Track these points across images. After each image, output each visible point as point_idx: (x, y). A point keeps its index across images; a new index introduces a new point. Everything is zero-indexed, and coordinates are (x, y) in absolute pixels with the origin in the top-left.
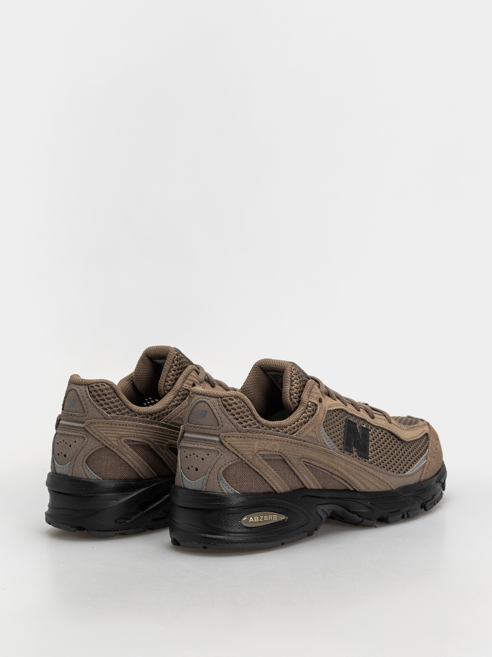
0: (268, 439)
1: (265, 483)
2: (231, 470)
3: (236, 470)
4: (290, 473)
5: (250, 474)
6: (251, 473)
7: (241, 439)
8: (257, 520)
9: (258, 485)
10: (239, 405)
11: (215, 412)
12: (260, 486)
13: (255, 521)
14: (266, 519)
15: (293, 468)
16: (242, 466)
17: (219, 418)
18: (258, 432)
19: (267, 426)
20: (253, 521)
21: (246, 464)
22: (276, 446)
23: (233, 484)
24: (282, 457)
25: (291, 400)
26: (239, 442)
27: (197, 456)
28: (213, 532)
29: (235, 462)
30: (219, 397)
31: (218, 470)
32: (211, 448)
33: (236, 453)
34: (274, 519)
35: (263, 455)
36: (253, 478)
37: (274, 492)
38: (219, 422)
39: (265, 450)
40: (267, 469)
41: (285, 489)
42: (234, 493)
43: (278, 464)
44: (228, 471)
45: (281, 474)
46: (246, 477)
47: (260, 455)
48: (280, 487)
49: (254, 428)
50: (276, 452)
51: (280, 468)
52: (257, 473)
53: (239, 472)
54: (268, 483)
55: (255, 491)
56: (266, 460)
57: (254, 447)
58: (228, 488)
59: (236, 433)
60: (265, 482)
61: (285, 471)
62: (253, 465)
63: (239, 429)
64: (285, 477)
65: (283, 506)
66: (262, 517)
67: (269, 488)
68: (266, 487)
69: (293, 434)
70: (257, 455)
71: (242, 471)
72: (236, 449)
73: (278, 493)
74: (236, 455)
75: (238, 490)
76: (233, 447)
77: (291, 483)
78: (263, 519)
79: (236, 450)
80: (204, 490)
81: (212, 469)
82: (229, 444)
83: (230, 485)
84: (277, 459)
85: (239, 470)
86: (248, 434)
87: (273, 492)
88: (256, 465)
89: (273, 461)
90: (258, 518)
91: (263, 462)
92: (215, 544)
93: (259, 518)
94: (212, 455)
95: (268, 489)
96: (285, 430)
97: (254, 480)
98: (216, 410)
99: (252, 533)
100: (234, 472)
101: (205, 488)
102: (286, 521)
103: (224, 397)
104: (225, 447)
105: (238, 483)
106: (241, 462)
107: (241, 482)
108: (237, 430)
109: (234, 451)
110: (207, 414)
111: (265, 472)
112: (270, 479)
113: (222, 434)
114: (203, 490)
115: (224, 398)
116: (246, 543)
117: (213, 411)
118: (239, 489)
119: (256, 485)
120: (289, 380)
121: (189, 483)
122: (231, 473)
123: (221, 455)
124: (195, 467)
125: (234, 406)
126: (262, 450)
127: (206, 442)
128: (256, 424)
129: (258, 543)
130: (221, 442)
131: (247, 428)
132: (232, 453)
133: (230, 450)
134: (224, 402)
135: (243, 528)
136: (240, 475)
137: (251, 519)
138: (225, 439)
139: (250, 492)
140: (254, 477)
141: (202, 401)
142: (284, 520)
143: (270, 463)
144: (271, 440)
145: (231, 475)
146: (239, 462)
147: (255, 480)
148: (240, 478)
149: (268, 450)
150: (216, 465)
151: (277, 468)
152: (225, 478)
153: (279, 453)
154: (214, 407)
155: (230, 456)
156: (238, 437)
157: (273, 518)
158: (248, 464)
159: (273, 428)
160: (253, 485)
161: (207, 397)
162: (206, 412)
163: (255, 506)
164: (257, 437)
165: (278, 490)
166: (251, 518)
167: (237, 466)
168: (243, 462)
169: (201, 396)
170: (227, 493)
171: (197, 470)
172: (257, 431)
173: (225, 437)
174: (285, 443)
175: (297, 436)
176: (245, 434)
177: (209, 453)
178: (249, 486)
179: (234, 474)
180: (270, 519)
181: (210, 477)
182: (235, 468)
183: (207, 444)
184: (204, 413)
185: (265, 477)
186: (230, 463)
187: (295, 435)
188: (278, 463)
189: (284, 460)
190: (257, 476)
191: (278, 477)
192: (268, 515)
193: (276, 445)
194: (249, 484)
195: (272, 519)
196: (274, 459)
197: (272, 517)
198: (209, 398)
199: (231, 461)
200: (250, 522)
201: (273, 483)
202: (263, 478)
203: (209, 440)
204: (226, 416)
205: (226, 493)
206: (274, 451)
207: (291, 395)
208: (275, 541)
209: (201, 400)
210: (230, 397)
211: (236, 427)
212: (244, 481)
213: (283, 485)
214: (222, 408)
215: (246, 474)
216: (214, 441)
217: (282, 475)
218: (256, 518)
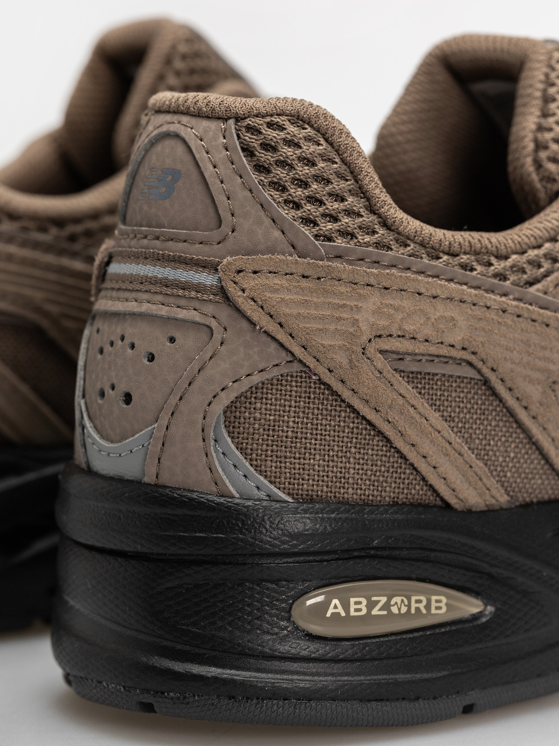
0: (419, 294)
1: (401, 467)
2: (258, 405)
3: (280, 405)
4: (511, 436)
5: (339, 426)
6: (342, 424)
7: (304, 283)
8: (360, 610)
9: (369, 473)
10: (309, 149)
11: (209, 171)
12: (381, 479)
13: (353, 613)
14: (399, 609)
15: (523, 416)
16: (305, 392)
17: (221, 199)
18: (378, 262)
19: (422, 244)
20: (343, 614)
21: (325, 384)
22: (455, 325)
23: (263, 463)
24: (479, 372)
25: (538, 165)
26: (297, 293)
27: (133, 346)
28: (179, 647)
29: (276, 372)
30: (230, 118)
31: (207, 402)
32: (182, 314)
33: (281, 336)
34: (433, 611)
35: (395, 356)
36: (351, 442)
37: (439, 502)
38: (220, 212)
39: (403, 336)
40: (412, 410)
41: (488, 497)
42: (268, 496)
43: (462, 395)
44: (245, 408)
45: (474, 436)
46: (319, 437)
47: (381, 352)
48: (466, 485)
49: (367, 245)
50: (453, 346)
51: (469, 412)
52: (369, 423)
53: (292, 414)
54: (412, 465)
55: (355, 496)
56: (408, 377)
57: (357, 320)
58: (245, 476)
59: (283, 257)
60: (403, 461)
61: (491, 425)
62: (353, 390)
63: (300, 245)
64: (488, 448)
65: (474, 562)
66: (384, 600)
67: (417, 487)
68: (406, 481)
69: (531, 284)
70: (371, 350)
71: (304, 412)
72: (283, 320)
73: (456, 510)
74: (282, 345)
75: (284, 488)
76: (269, 314)
77: (513, 477)
78: (387, 606)
79: (281, 326)
80: (149, 478)
81: (181, 399)
82: (253, 299)
83: (251, 465)
84: (459, 377)
85: (290, 406)
86: (336, 264)
87: (435, 506)
88: (363, 390)
89: (439, 383)
90: (364, 601)
91: (393, 380)
92: (185, 698)
93: (371, 605)
94: (187, 341)
95: (413, 491)
96: (498, 266)
97: (353, 450)
98: (215, 167)
99: (335, 660)
100: (270, 415)
101: (154, 471)
102: (484, 620)
103: (249, 117)
104: (238, 310)
105: (286, 457)
106: (301, 377)
107: (297, 455)
108: (294, 248)
109: (272, 327)
110: (180, 183)
111: (402, 424)
112: (421, 450)
113: (229, 258)
114: (146, 480)
115: (248, 121)
116: (310, 700)
117: (203, 169)
118: (289, 483)
119: (360, 472)
120: (538, 94)
121: (100, 451)
122: (258, 415)
123: (222, 343)
124: (122, 387)
125: (288, 151)
126: (391, 336)
127: (169, 291)
128: (374, 232)
129: (361, 701)
130: (222, 291)
131: (336, 244)
132: (264, 338)
133: (255, 325)
134: (248, 137)
135: (299, 638)
136: (295, 425)
137: (336, 607)
138: (238, 278)
139: (335, 497)
140: (354, 440)
141: (167, 135)
142: (475, 617)
143: (424, 388)
144: (435, 297)
145: (257, 426)
146: (292, 376)
147: (360, 453)
148: (296, 438)
149: (419, 336)
150: (199, 381)
151: (457, 410)
152: (233, 438)
153: (464, 352)
154: (205, 155)
155: (256, 350)
156: (291, 274)
157: (428, 607)
158: (328, 387)
159: (448, 254)
160: (349, 473)
161: (185, 119)
162: (176, 174)
163: (356, 554)
164: (372, 281)
165: (457, 497)
166: (335, 601)
167: (286, 391)
168: (310, 378)
169: (168, 117)
170: (237, 495)
171: (128, 398)
172: (374, 258)
173: (239, 272)
174: (492, 315)
175: (545, 293)
176: (321, 263)
177: (177, 335)
178: (330, 473)
179: (272, 424)
180: (418, 609)
181: (172, 428)
182: (276, 399)
183: (171, 300)
184: (170, 177)
185: (399, 443)
186: (256, 379)
187: (538, 290)
188: (463, 392)
189: (486, 382)
190: (369, 435)
191: (457, 446)
192: (408, 593)
193: (453, 319)
194: (331, 464)
195: (424, 611)
196: (444, 375)
197: (424, 602)
198: (193, 121)
199: (261, 367)
200: (328, 615)
201: (435, 468)
202: (391, 447)
203: (181, 282)
204: (251, 190)
205: (233, 497)
206: (442, 343)
207: (540, 146)
208: (435, 698)
209: (164, 129)
210: (272, 115)
211: (289, 235)
212: (310, 454)
213: (481, 479)
214: (235, 159)
215: (321, 425)
216: (199, 288)
217: (477, 441)
218: (356, 603)
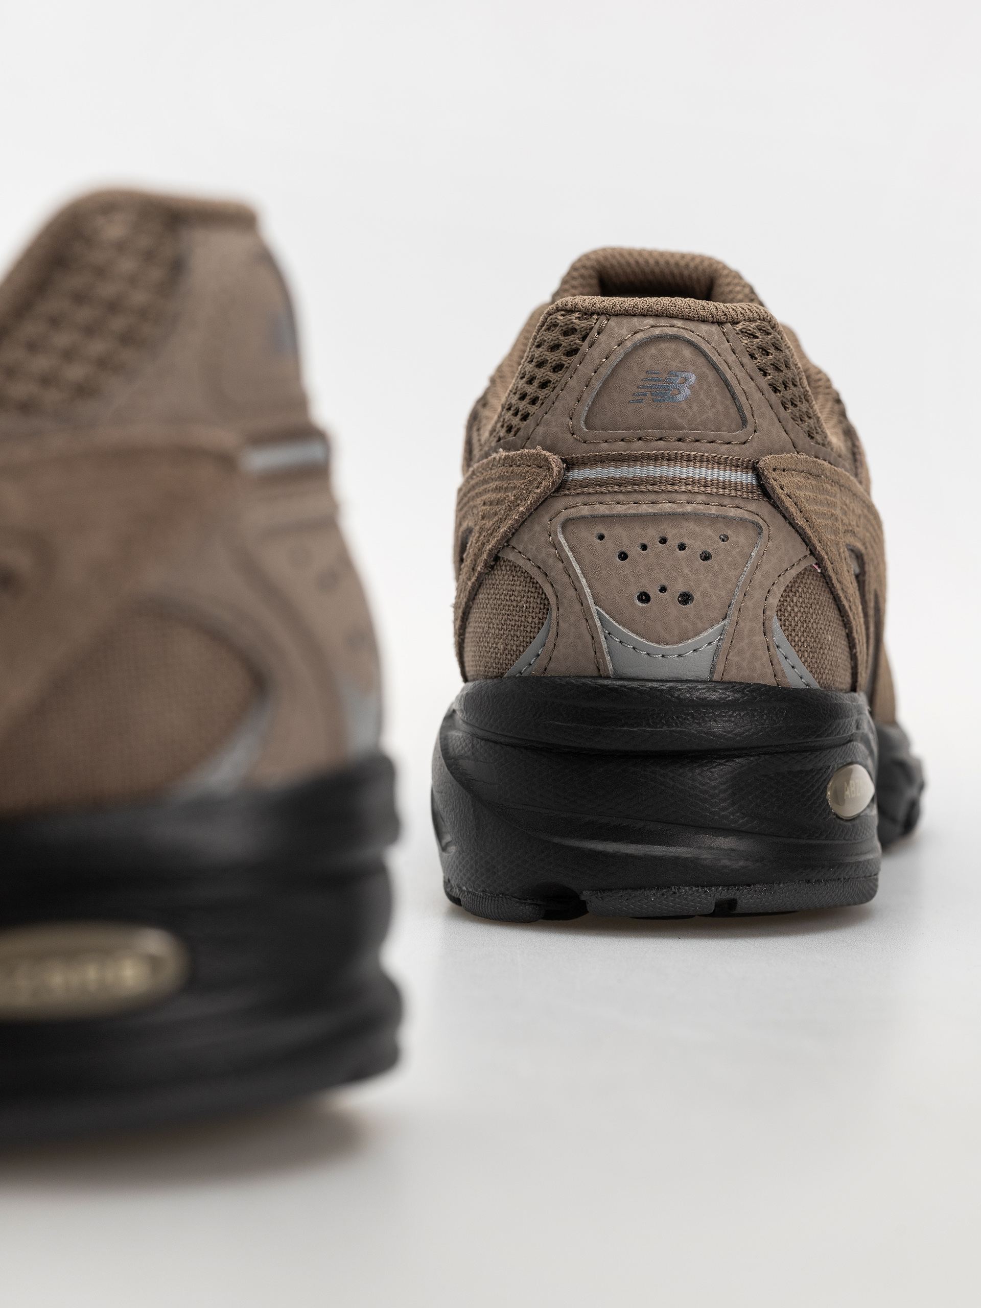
0: (850, 491)
2: (795, 599)
3: (806, 598)
16: (816, 585)
17: (743, 400)
21: (824, 577)
27: (680, 547)
31: (764, 598)
32: (731, 512)
38: (745, 412)
39: (851, 531)
47: (846, 546)
55: (840, 683)
57: (837, 516)
58: (793, 667)
62: (840, 582)
71: (818, 604)
72: (808, 516)
74: (804, 540)
79: (807, 521)
81: (745, 595)
82: (790, 496)
83: (798, 656)
85: (811, 599)
88: (844, 583)
94: (740, 538)
98: (731, 369)
101: (722, 668)
103: (741, 321)
104: (776, 507)
105: (814, 648)
109: (803, 522)
113: (765, 457)
114: (715, 677)
115: (741, 326)
117: (724, 371)
121: (650, 655)
122: (795, 608)
123: (769, 539)
124: (680, 587)
126: (848, 530)
127: (709, 490)
130: (759, 489)
138: (776, 476)
141: (660, 338)
144: (854, 494)
145: (796, 618)
147: (840, 643)
148: (817, 629)
150: (757, 576)
152: (784, 630)
154: (719, 357)
155: (790, 544)
161: (678, 323)
167: (807, 584)
168: (816, 571)
169: (650, 321)
171: (686, 598)
173: (774, 470)
177: (729, 533)
178: (832, 663)
181: (742, 624)
194: (832, 653)
199: (794, 561)
203: (719, 481)
204: (762, 392)
209: (657, 331)
214: (745, 362)
216: (738, 486)
